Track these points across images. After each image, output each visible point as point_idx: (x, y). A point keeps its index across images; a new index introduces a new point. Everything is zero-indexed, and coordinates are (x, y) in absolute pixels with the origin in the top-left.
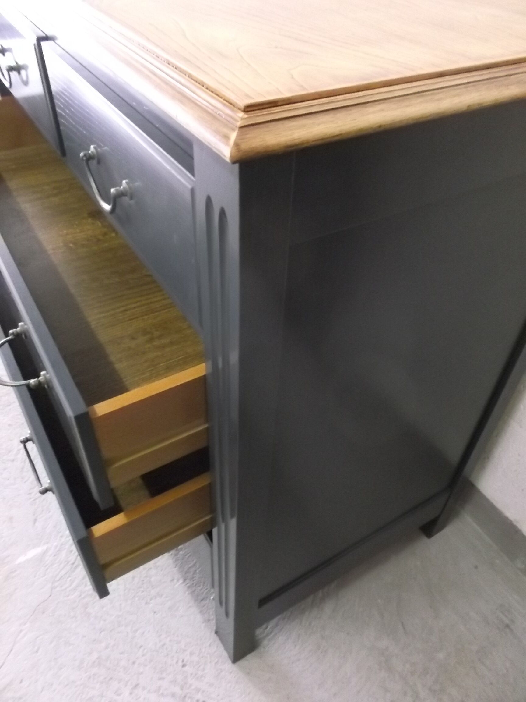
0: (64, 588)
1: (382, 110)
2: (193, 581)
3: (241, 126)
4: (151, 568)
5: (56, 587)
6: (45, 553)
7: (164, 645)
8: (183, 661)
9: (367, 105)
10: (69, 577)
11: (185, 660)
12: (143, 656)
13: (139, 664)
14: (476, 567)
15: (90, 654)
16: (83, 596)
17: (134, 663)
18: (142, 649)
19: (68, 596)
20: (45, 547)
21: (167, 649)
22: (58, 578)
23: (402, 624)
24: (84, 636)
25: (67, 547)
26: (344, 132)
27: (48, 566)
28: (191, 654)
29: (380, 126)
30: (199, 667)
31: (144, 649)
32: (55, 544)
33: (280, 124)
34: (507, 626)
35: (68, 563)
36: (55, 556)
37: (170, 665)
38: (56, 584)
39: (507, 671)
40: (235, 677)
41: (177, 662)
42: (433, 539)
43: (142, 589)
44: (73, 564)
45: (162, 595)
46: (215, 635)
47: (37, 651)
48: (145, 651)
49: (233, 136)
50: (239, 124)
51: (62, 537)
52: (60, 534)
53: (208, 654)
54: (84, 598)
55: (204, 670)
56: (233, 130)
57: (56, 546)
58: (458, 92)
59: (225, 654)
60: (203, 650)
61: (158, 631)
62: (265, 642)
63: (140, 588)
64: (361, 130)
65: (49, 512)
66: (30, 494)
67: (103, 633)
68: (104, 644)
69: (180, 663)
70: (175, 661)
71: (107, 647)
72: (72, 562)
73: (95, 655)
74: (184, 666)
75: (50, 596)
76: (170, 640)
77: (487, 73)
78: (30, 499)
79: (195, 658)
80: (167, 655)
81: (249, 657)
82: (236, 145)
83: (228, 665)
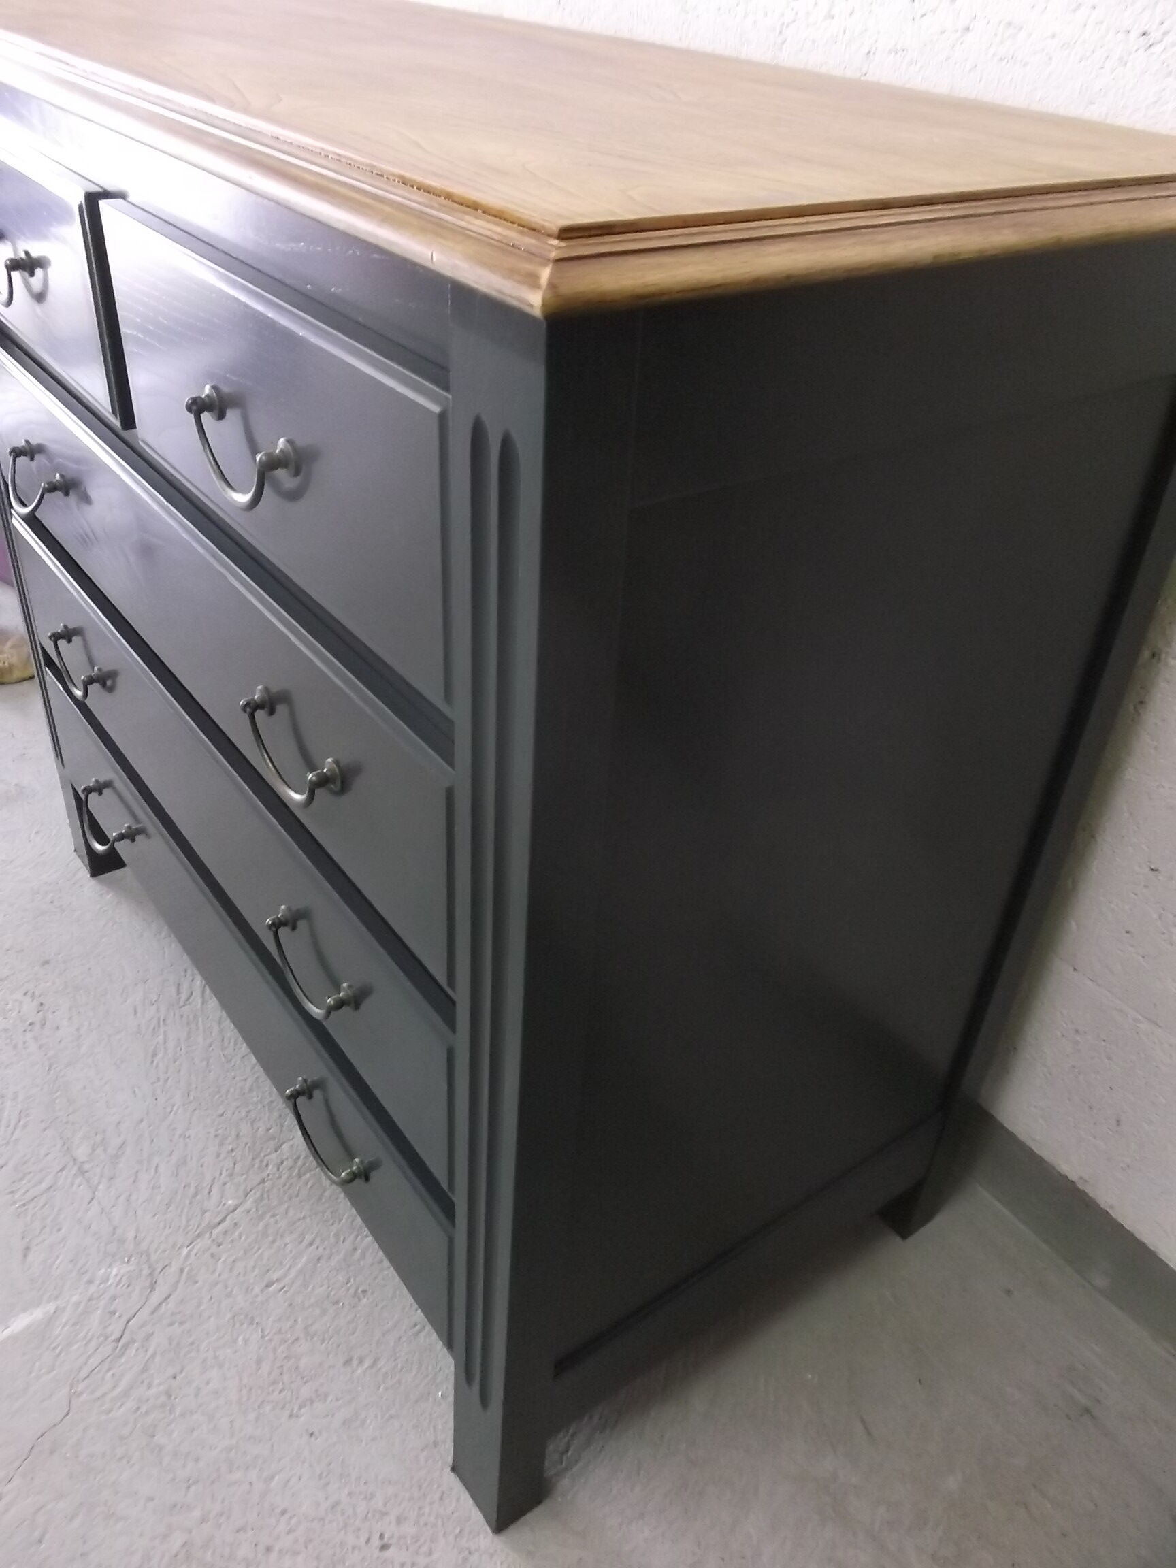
0: (98, 1394)
1: (791, 251)
2: (395, 1360)
3: (557, 258)
4: (297, 1339)
5: (81, 1393)
6: (50, 1320)
7: (337, 1503)
8: (382, 1537)
9: (764, 242)
10: (109, 1370)
11: (386, 1536)
12: (289, 1532)
13: (280, 1551)
14: (1008, 1292)
15: (165, 1537)
16: (143, 1409)
17: (269, 1549)
18: (287, 1516)
19: (110, 1411)
20: (51, 1307)
21: (343, 1513)
22: (84, 1373)
23: (863, 1421)
24: (151, 1499)
25: (102, 1303)
26: (728, 281)
27: (59, 1348)
28: (399, 1520)
29: (789, 277)
30: (420, 1547)
31: (291, 1518)
32: (75, 1298)
33: (620, 260)
34: (1087, 1411)
35: (106, 1338)
36: (74, 1324)
37: (354, 1548)
38: (80, 1387)
39: (1096, 1505)
40: (501, 1564)
41: (368, 1541)
42: (912, 1240)
43: (280, 1386)
44: (119, 1340)
45: (326, 1395)
46: (453, 1475)
47: (40, 1541)
48: (294, 1521)
49: (545, 274)
50: (554, 255)
51: (90, 1282)
52: (86, 1278)
53: (436, 1518)
54: (147, 1413)
55: (430, 1553)
56: (545, 265)
57: (78, 1304)
58: (914, 232)
59: (477, 1516)
60: (427, 1510)
61: (320, 1476)
62: (565, 1482)
63: (274, 1382)
64: (757, 280)
65: (59, 1230)
66: (12, 1192)
67: (193, 1488)
68: (197, 1513)
69: (376, 1542)
70: (363, 1540)
71: (204, 1520)
72: (116, 1335)
73: (177, 1540)
74: (384, 1547)
75: (67, 1414)
76: (350, 1494)
77: (962, 208)
78: (15, 1203)
79: (409, 1529)
80: (346, 1526)
81: (530, 1516)
82: (552, 285)
83: (485, 1538)
